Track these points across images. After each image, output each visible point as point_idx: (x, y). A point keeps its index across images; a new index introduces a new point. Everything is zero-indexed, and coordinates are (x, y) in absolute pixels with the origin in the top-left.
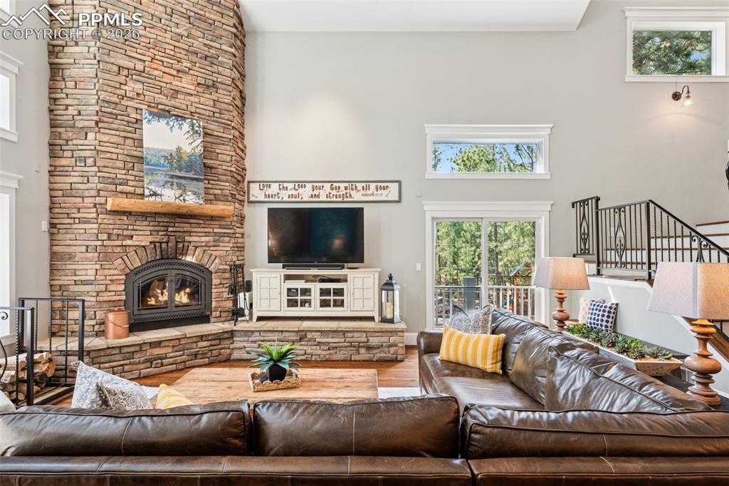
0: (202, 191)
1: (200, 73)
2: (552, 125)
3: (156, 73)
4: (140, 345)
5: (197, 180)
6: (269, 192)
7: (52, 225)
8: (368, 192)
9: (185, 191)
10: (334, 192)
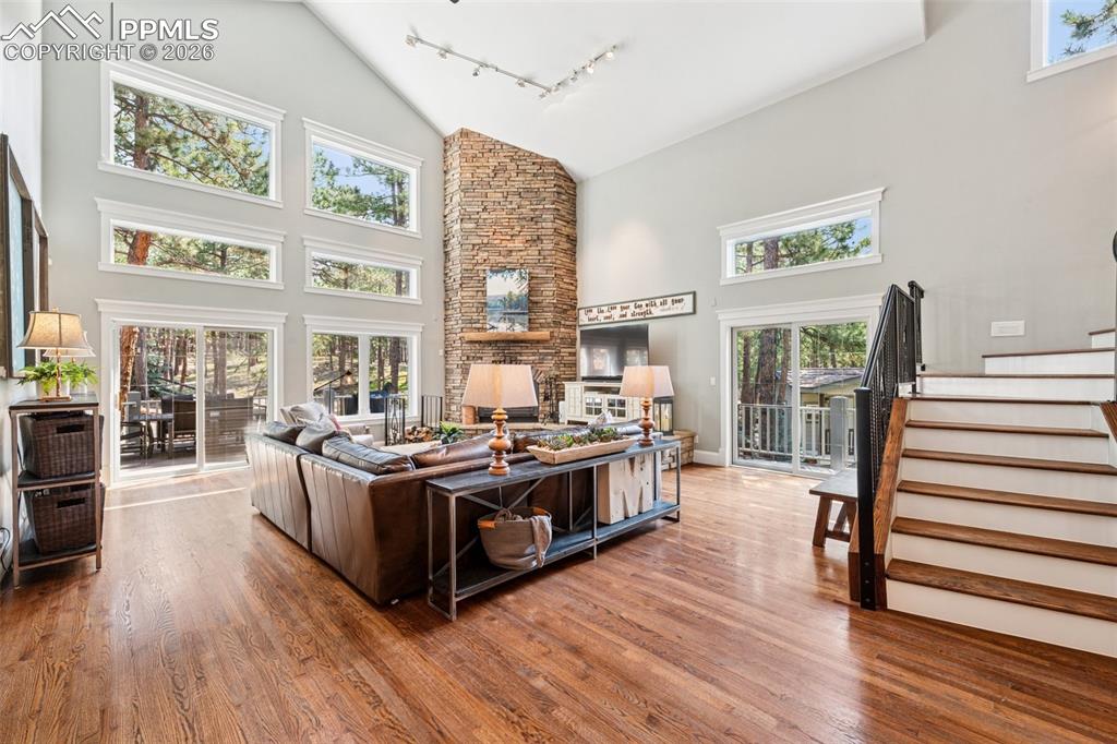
0: (527, 322)
1: (527, 234)
2: (882, 189)
3: (496, 242)
4: (477, 430)
5: (523, 314)
6: (592, 315)
7: (446, 352)
8: (666, 307)
9: (514, 323)
10: (638, 310)
